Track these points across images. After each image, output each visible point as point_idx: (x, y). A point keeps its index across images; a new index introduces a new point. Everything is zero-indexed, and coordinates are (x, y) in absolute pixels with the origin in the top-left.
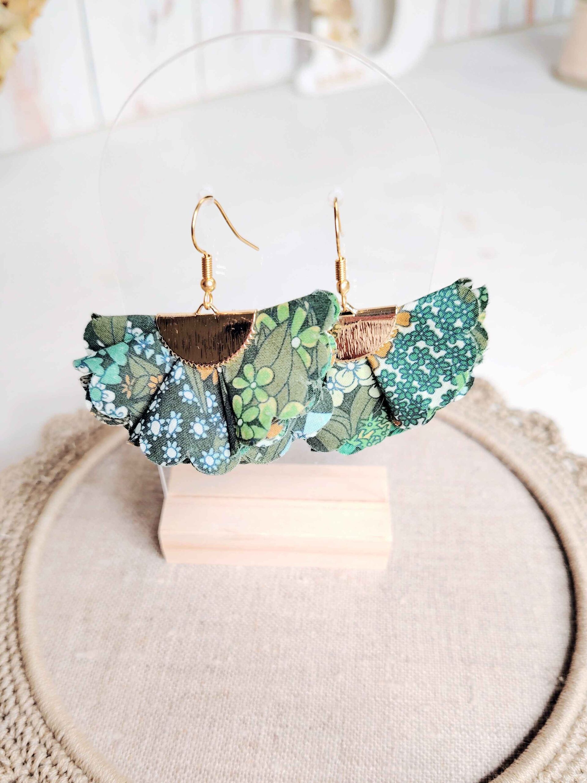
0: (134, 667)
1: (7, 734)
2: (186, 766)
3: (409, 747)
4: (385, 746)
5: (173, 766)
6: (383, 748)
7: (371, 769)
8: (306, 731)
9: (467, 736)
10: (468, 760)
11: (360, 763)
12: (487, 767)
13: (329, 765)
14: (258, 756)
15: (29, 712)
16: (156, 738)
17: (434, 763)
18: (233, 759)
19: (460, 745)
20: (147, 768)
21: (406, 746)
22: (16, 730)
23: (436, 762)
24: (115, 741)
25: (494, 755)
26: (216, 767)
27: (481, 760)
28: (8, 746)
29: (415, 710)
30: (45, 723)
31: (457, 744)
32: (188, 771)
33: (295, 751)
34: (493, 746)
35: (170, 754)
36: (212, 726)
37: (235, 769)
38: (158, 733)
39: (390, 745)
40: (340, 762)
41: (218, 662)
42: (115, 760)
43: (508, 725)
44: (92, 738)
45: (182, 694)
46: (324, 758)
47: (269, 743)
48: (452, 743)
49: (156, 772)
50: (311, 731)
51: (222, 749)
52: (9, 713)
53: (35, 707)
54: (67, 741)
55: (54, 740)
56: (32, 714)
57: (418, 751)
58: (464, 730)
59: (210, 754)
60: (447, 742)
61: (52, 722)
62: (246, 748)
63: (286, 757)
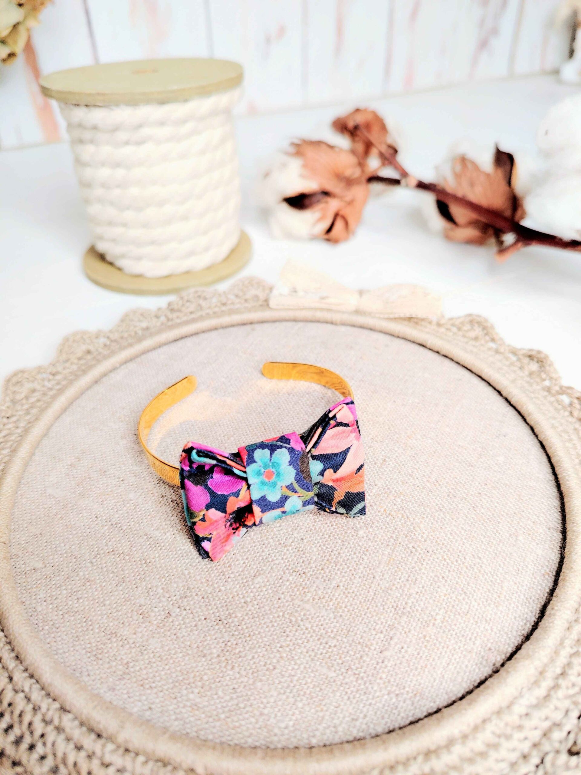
5: (66, 607)
8: (199, 621)
16: (68, 578)
33: (178, 634)
38: (72, 575)
47: (159, 618)
49: (51, 606)
50: (204, 622)
51: (115, 608)
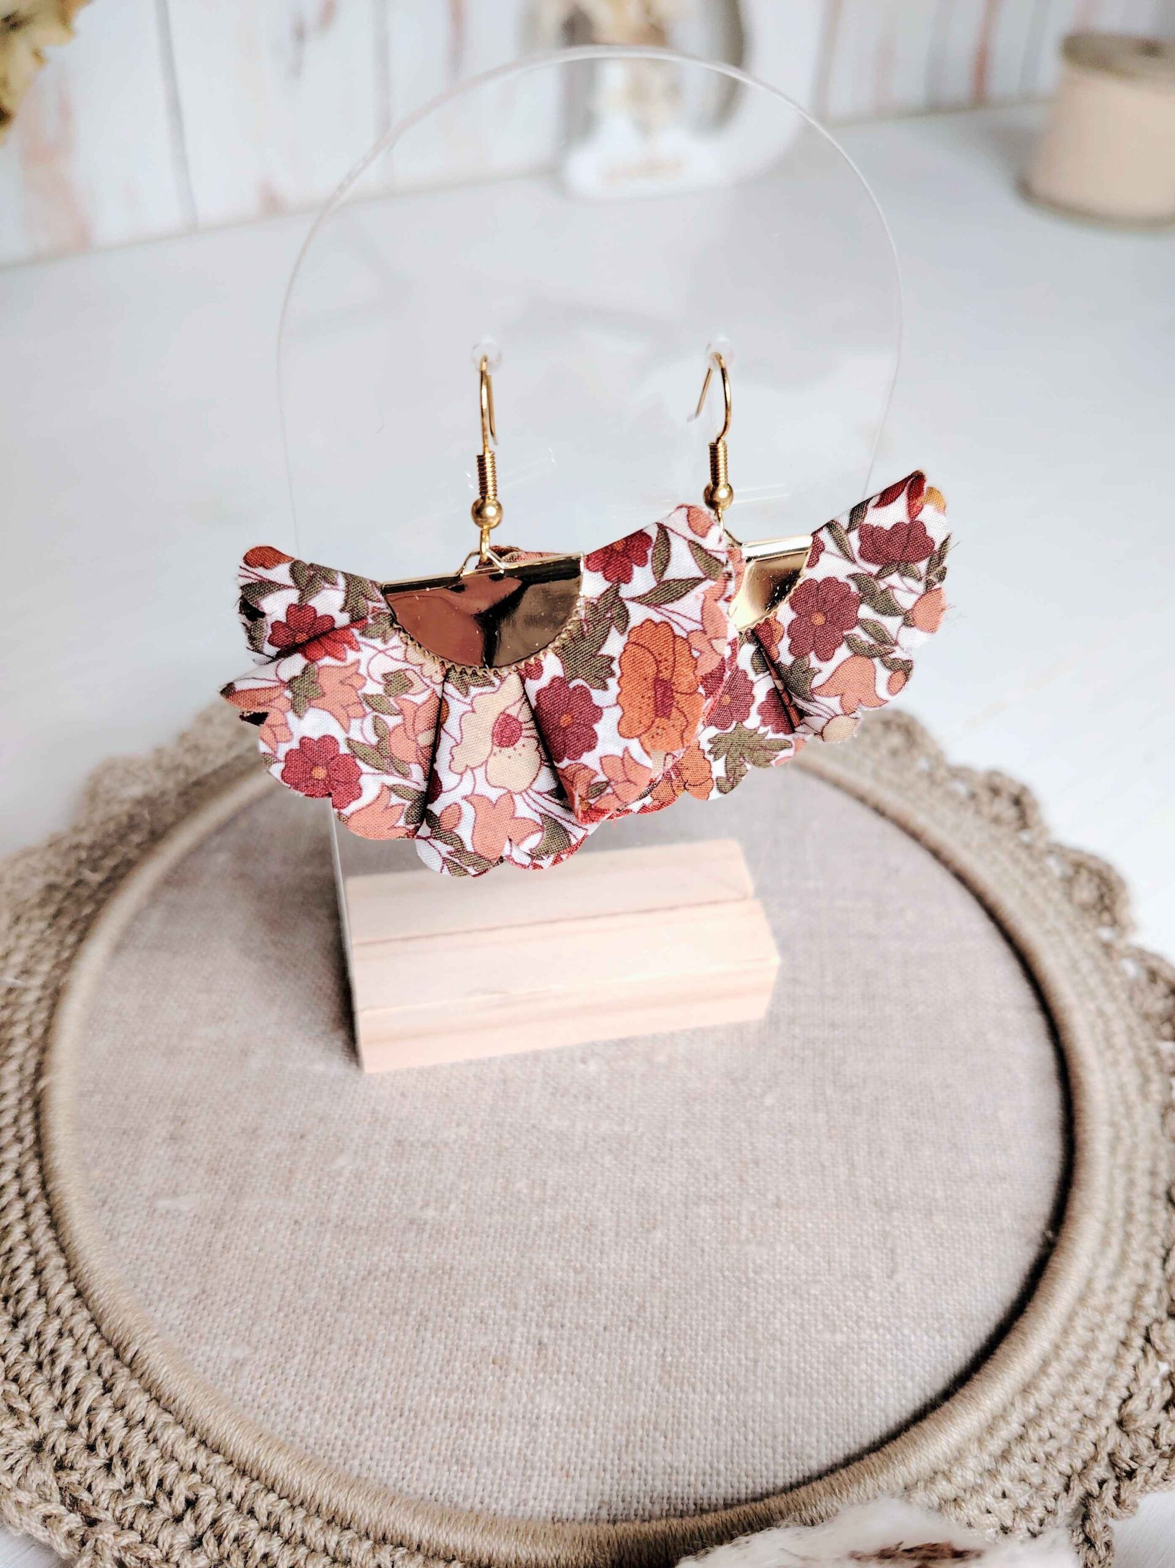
0: (271, 1225)
1: (21, 1354)
2: (374, 1404)
3: (786, 1359)
4: (742, 1356)
6: (739, 1360)
7: (718, 1398)
8: (597, 1334)
9: (888, 1337)
10: (890, 1377)
11: (698, 1390)
12: (924, 1390)
13: (642, 1394)
14: (510, 1380)
15: (66, 1311)
16: (316, 1353)
17: (830, 1384)
18: (463, 1388)
19: (875, 1353)
20: (300, 1410)
21: (779, 1357)
22: (40, 1345)
23: (834, 1382)
24: (237, 1362)
25: (935, 1369)
26: (431, 1404)
27: (912, 1378)
28: (25, 1376)
29: (794, 1292)
30: (98, 1329)
31: (870, 1350)
32: (378, 1412)
33: (577, 1370)
34: (933, 1353)
35: (343, 1383)
36: (422, 1328)
37: (466, 1406)
38: (319, 1345)
39: (751, 1355)
40: (661, 1388)
41: (430, 1213)
42: (237, 1397)
43: (959, 1316)
44: (191, 1356)
45: (363, 1273)
46: (631, 1381)
47: (529, 1356)
48: (861, 1349)
49: (317, 1416)
52: (25, 1314)
53: (78, 1302)
54: (144, 1362)
55: (117, 1362)
56: (72, 1314)
57: (802, 1365)
58: (882, 1325)
59: (419, 1380)
60: (853, 1348)
61: (112, 1328)
62: (487, 1368)
63: (561, 1382)
